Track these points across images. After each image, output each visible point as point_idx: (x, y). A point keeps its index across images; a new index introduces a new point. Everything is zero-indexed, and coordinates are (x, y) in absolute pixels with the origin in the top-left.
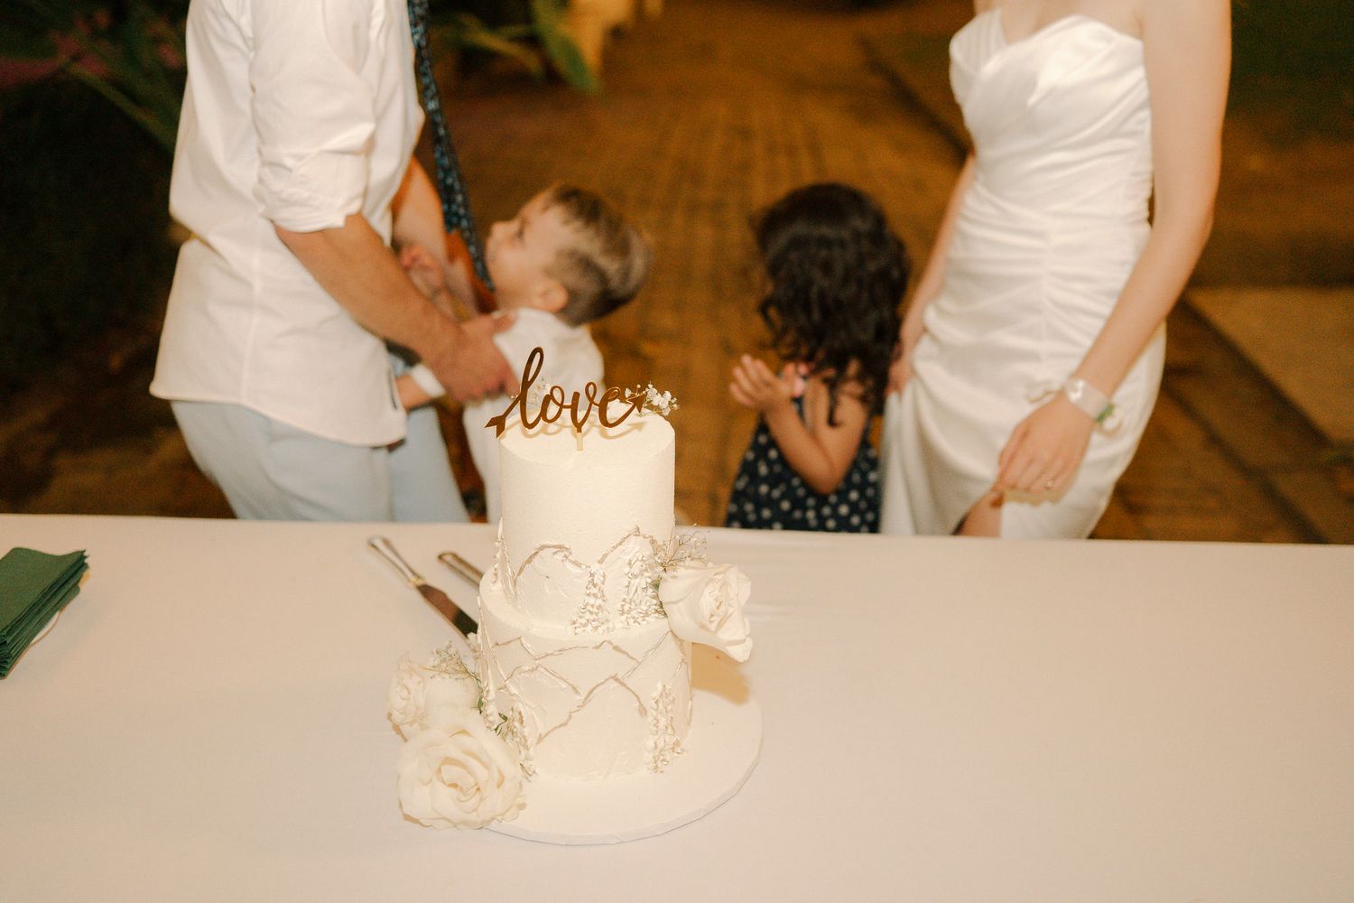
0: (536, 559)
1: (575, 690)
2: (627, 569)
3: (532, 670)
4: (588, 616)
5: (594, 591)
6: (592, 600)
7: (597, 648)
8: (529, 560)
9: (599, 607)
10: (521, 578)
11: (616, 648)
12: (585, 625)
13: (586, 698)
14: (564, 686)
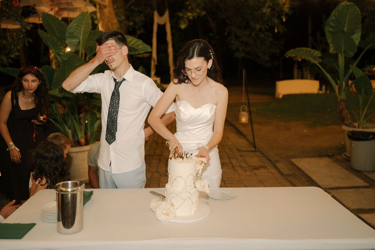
0: (176, 179)
1: (183, 199)
2: (190, 180)
3: (176, 197)
4: (185, 187)
5: (185, 183)
6: (185, 185)
7: (186, 192)
8: (175, 179)
9: (186, 186)
10: (174, 183)
11: (189, 192)
12: (184, 189)
13: (185, 200)
14: (181, 199)
